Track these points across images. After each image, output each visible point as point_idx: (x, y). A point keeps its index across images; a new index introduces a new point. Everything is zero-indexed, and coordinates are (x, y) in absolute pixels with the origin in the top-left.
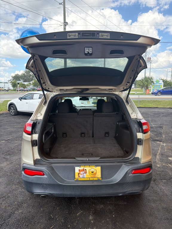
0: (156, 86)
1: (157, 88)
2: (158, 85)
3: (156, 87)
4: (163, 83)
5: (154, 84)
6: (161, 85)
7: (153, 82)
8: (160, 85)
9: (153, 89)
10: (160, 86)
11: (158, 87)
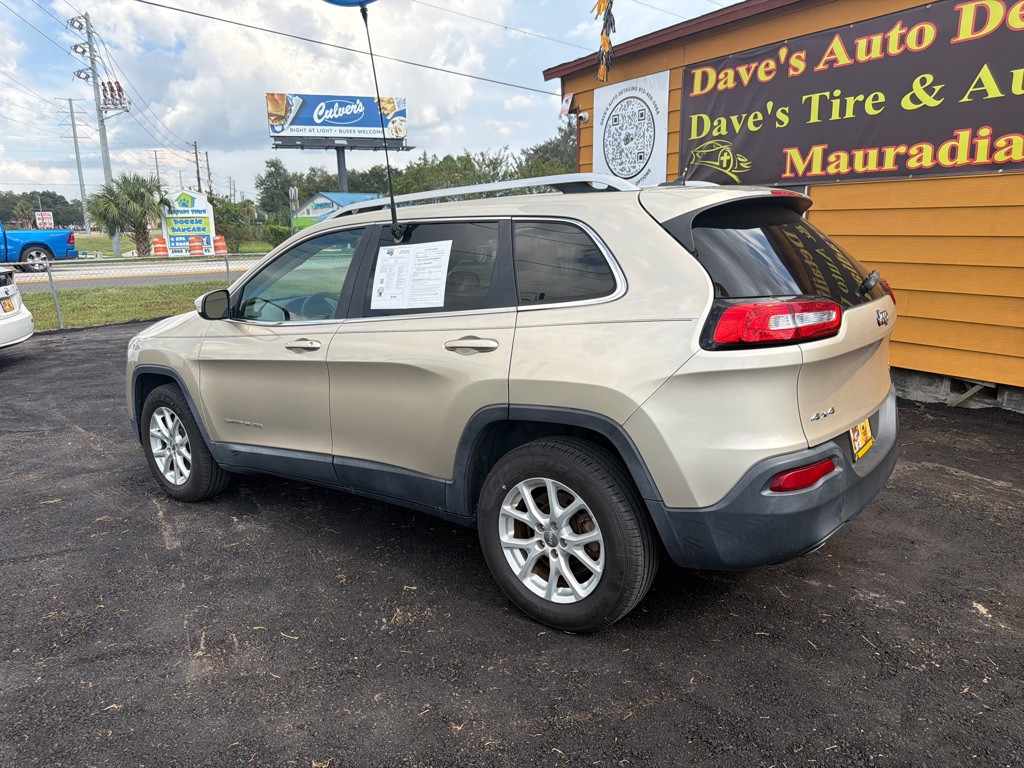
0: (182, 222)
1: (188, 229)
2: (190, 215)
3: (185, 226)
4: (210, 207)
5: (170, 212)
6: (203, 215)
7: (164, 202)
8: (198, 215)
9: (171, 233)
10: (200, 222)
11: (191, 226)
